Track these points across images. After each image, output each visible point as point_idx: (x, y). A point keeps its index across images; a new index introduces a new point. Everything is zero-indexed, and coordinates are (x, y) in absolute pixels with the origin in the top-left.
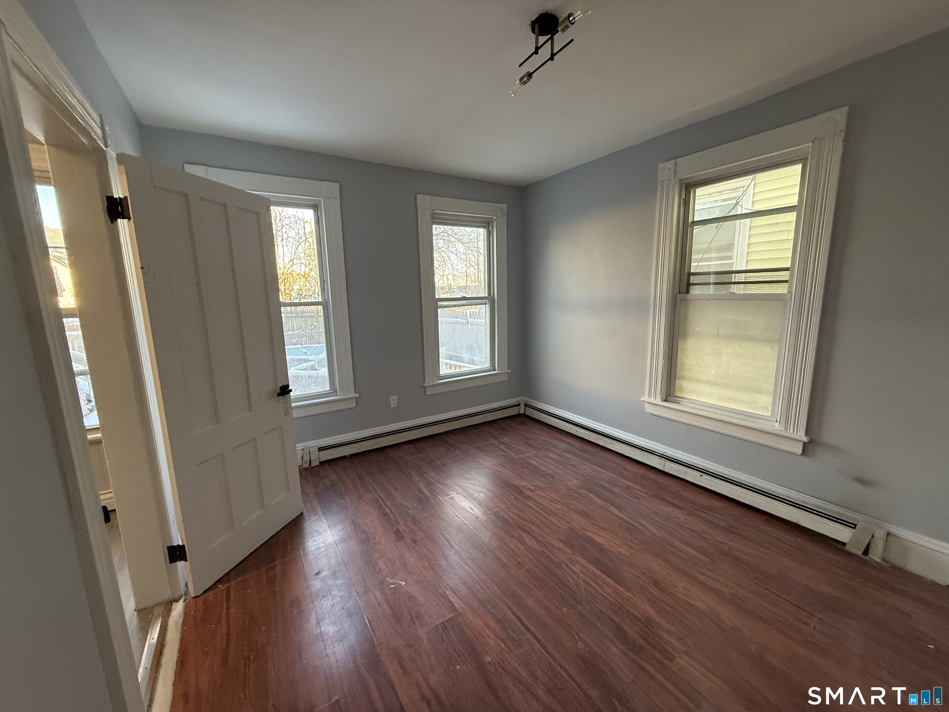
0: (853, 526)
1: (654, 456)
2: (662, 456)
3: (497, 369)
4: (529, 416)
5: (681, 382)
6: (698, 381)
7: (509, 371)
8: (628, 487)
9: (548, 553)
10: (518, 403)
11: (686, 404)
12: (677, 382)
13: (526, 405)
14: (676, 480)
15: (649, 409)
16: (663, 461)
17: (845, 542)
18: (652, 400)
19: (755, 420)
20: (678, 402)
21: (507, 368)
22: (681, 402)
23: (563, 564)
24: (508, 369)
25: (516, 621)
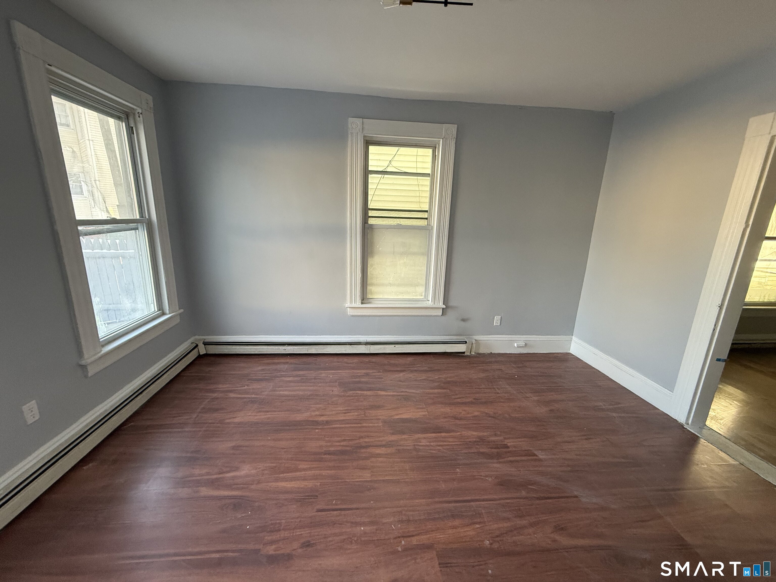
0: (465, 342)
1: (360, 346)
2: (367, 343)
3: (168, 312)
4: (215, 354)
5: (371, 288)
6: (383, 285)
7: (182, 310)
8: (367, 374)
9: (401, 448)
10: (195, 345)
11: (375, 302)
12: (369, 288)
13: (205, 344)
14: (378, 356)
15: (350, 312)
16: (369, 346)
17: (463, 351)
18: (354, 305)
19: (417, 302)
20: (371, 302)
21: (178, 308)
22: (373, 302)
23: (417, 447)
24: (180, 309)
25: (457, 504)
